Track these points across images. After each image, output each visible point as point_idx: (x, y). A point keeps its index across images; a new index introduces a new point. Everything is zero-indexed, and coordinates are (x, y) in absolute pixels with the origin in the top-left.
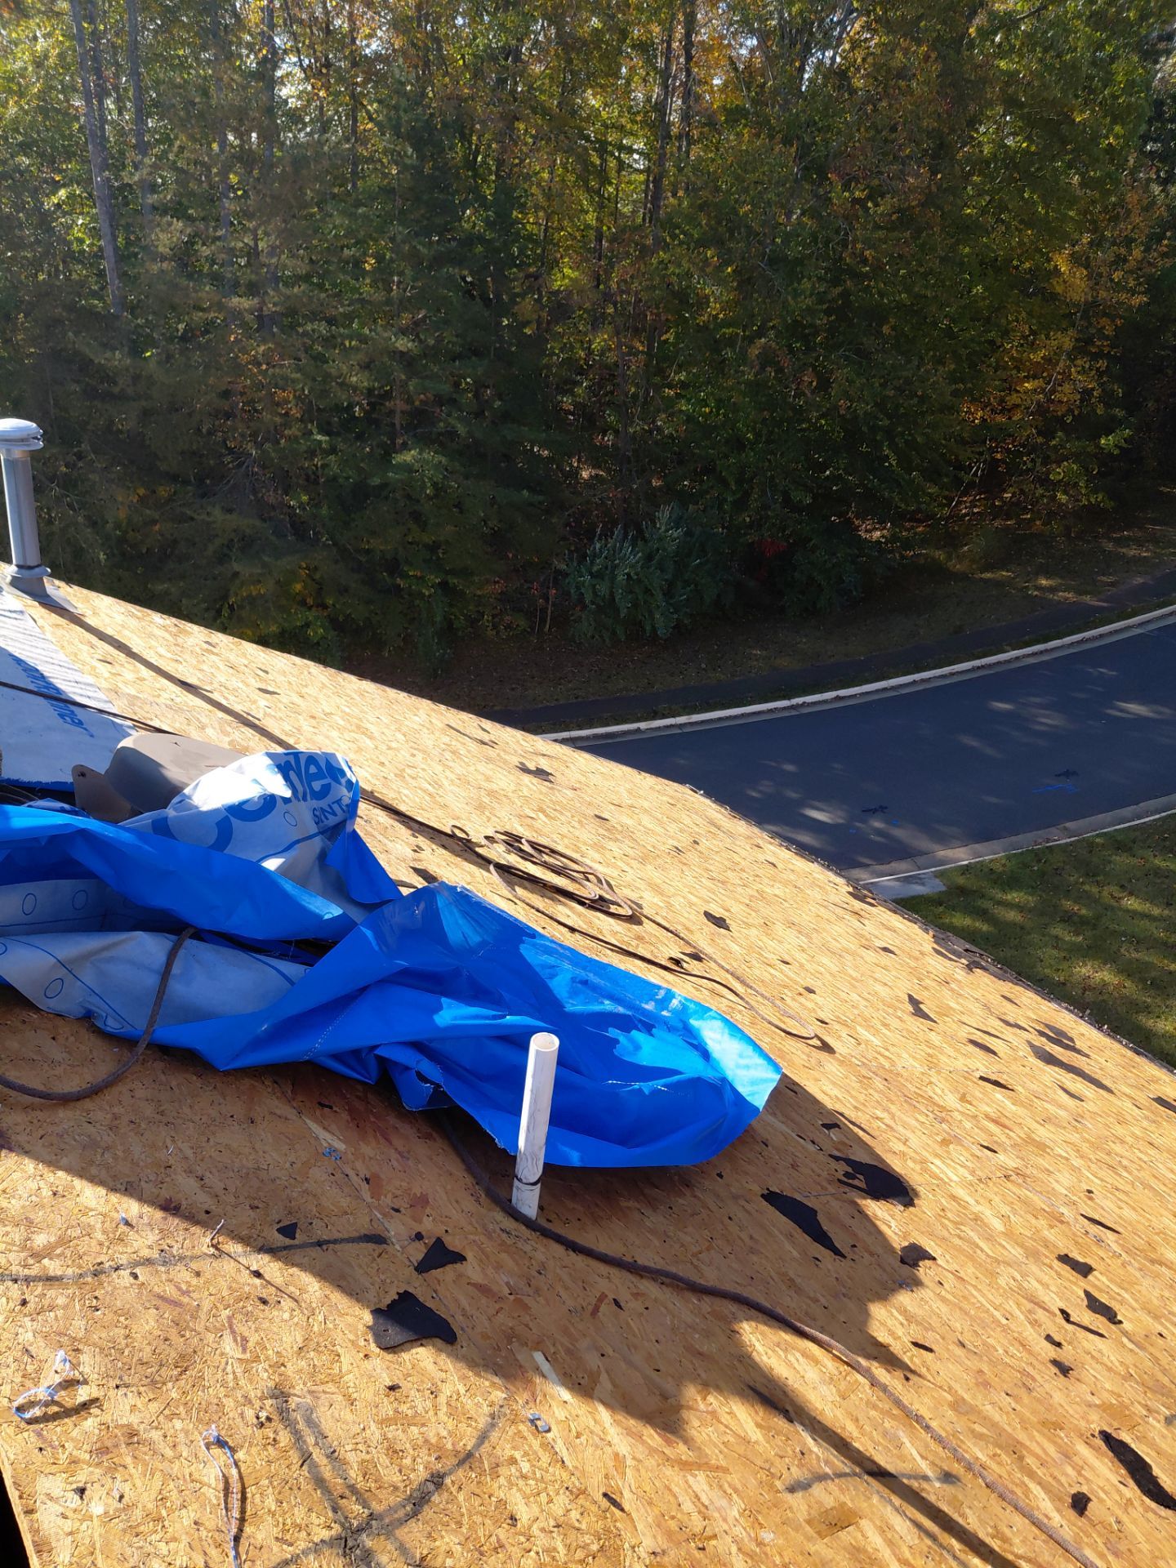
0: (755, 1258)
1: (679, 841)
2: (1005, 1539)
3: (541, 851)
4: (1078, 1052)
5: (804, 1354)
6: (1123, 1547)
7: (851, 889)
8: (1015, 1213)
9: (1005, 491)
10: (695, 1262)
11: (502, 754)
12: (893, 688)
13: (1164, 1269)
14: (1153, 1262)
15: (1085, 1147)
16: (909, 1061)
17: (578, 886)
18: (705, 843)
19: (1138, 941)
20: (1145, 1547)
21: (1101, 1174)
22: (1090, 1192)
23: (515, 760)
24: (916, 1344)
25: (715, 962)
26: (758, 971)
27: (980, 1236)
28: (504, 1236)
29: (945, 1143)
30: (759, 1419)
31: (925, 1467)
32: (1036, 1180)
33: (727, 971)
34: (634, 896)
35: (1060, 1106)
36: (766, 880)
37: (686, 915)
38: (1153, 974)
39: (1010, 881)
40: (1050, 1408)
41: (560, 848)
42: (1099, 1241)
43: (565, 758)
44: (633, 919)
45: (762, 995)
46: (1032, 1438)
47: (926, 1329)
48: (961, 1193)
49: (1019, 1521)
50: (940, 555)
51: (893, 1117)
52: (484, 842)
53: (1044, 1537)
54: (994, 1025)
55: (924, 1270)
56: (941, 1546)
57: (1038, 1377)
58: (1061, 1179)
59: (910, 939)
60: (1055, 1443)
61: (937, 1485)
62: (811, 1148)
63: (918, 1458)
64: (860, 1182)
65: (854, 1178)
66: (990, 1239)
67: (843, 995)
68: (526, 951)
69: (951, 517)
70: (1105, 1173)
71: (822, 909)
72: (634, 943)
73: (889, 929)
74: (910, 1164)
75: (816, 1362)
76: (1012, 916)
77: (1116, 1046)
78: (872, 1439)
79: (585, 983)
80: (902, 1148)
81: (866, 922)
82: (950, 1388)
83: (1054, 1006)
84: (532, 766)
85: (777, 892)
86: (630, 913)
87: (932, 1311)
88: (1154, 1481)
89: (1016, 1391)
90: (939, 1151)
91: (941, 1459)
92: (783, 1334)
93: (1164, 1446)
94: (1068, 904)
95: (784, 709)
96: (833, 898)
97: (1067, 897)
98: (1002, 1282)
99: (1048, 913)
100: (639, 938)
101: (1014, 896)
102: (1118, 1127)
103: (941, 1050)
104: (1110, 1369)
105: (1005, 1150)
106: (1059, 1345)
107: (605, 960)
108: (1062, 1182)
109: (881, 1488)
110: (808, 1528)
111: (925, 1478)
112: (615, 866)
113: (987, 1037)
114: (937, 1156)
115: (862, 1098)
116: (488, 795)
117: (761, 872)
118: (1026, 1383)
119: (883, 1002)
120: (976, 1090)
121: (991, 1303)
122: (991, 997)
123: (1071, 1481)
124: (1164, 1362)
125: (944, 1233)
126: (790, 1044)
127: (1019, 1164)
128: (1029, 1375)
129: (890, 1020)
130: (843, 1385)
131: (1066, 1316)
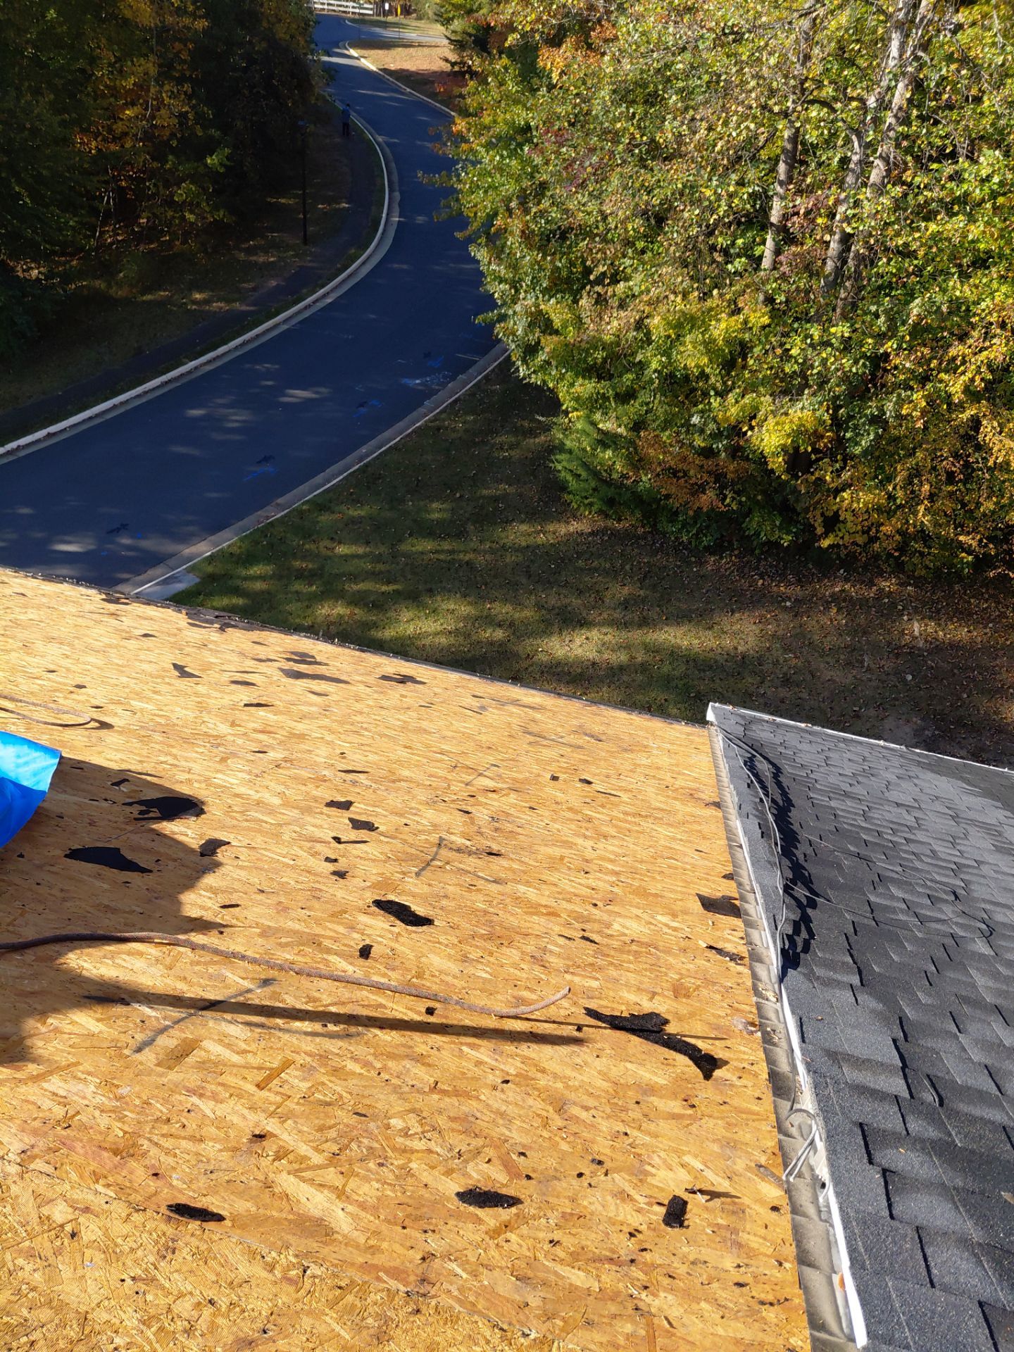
0: (68, 904)
2: (315, 1000)
4: (319, 664)
5: (129, 953)
6: (397, 963)
7: (104, 597)
8: (287, 787)
9: (139, 217)
10: (11, 928)
12: (97, 416)
13: (403, 784)
14: (394, 782)
15: (335, 725)
16: (182, 712)
19: (354, 577)
20: (411, 956)
21: (349, 739)
22: (342, 754)
24: (224, 907)
26: (24, 686)
27: (263, 813)
29: (224, 760)
30: (98, 1016)
31: (247, 984)
32: (300, 760)
35: (311, 705)
36: (18, 610)
38: (372, 598)
39: (248, 559)
40: (335, 903)
42: (354, 783)
45: (34, 704)
46: (326, 928)
47: (231, 893)
48: (242, 790)
49: (324, 984)
50: (100, 284)
51: (175, 757)
53: (343, 985)
54: (249, 664)
55: (222, 855)
56: (270, 1028)
57: (324, 888)
58: (320, 752)
59: (167, 621)
60: (342, 924)
61: (259, 991)
62: (105, 804)
63: (241, 981)
64: (155, 813)
65: (150, 812)
66: (272, 812)
67: (114, 681)
69: (97, 249)
70: (351, 738)
71: (80, 620)
73: (146, 619)
74: (196, 785)
75: (141, 954)
76: (259, 586)
77: (347, 651)
78: (200, 986)
80: (187, 776)
81: (123, 619)
82: (257, 924)
83: (295, 637)
85: (32, 616)
87: (233, 879)
88: (414, 915)
89: (309, 904)
90: (218, 767)
91: (259, 973)
92: (107, 948)
93: (417, 891)
94: (297, 564)
96: (88, 607)
97: (295, 559)
98: (286, 837)
99: (285, 576)
101: (256, 570)
102: (356, 704)
103: (208, 696)
104: (374, 861)
105: (273, 749)
106: (336, 861)
108: (321, 754)
109: (215, 1014)
110: (159, 1069)
111: (249, 991)
113: (245, 675)
114: (218, 771)
115: (144, 752)
117: (10, 604)
118: (316, 894)
119: (151, 675)
120: (243, 715)
121: (280, 854)
122: (243, 646)
123: (357, 941)
124: (410, 840)
125: (235, 822)
126: (69, 734)
127: (286, 754)
128: (317, 889)
129: (159, 688)
130: (168, 961)
131: (338, 840)
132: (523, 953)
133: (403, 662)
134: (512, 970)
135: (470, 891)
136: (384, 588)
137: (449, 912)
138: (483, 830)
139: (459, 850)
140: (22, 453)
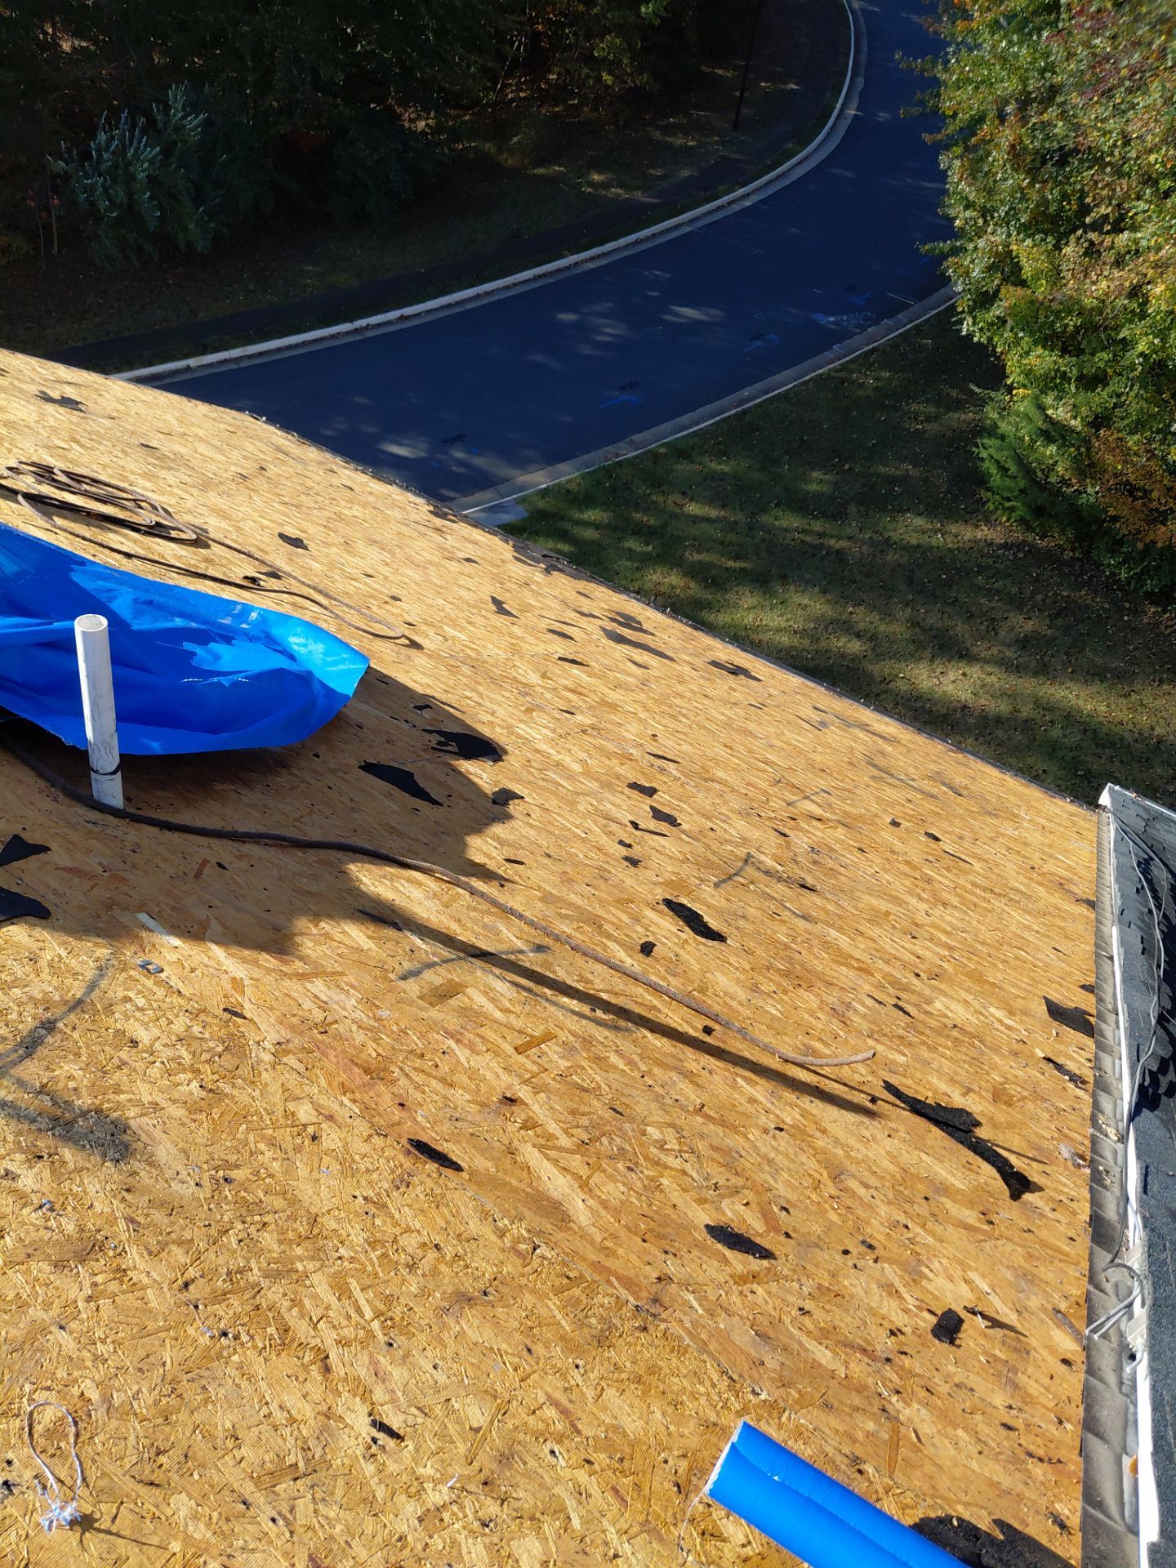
0: (356, 815)
1: (243, 468)
2: (587, 982)
3: (79, 482)
4: (645, 632)
5: (409, 880)
6: (679, 970)
7: (431, 508)
8: (592, 757)
9: (550, 72)
10: (297, 824)
11: (16, 382)
13: (715, 784)
14: (706, 780)
15: (651, 703)
16: (494, 650)
17: (129, 513)
18: (273, 469)
19: (700, 545)
20: (696, 967)
21: (664, 722)
22: (654, 736)
23: (34, 389)
24: (509, 861)
25: (295, 578)
26: (339, 586)
27: (561, 776)
28: (90, 826)
30: (370, 933)
31: (520, 944)
32: (608, 731)
33: (309, 586)
34: (197, 522)
35: (629, 675)
36: (344, 503)
37: (259, 537)
38: (714, 572)
39: (584, 500)
40: (623, 890)
41: (102, 478)
42: (662, 770)
43: (96, 386)
44: (200, 542)
45: (347, 606)
46: (608, 912)
47: (518, 849)
48: (544, 747)
49: (599, 967)
50: (489, 147)
51: (481, 695)
52: (6, 473)
53: (619, 975)
54: (571, 616)
55: (513, 807)
56: (536, 995)
57: (613, 871)
58: (630, 728)
59: (492, 550)
60: (627, 913)
61: (531, 955)
62: (405, 725)
63: (514, 939)
64: (453, 747)
65: (448, 745)
66: (571, 777)
67: (429, 601)
68: (77, 577)
69: (496, 103)
70: (667, 721)
71: (403, 528)
72: (203, 565)
73: (470, 542)
74: (497, 729)
75: (420, 884)
76: (590, 534)
77: (678, 624)
78: (473, 932)
79: (150, 603)
80: (490, 718)
81: (448, 537)
82: (539, 887)
83: (623, 597)
84: (56, 395)
85: (356, 513)
86: (194, 537)
87: (522, 835)
88: (705, 925)
89: (595, 882)
90: (523, 716)
91: (533, 937)
92: (388, 869)
93: (713, 902)
94: (638, 516)
95: (348, 333)
96: (414, 516)
97: (637, 510)
98: (581, 808)
99: (621, 527)
100: (208, 561)
101: (592, 515)
102: (679, 686)
103: (523, 639)
104: (671, 858)
105: (582, 712)
106: (630, 846)
107: (171, 582)
108: (631, 731)
109: (483, 964)
110: (420, 1002)
111: (521, 952)
112: (172, 495)
113: (564, 627)
114: (521, 721)
115: (451, 683)
116: (5, 425)
117: (337, 496)
118: (603, 876)
119: (468, 604)
120: (556, 669)
121: (573, 824)
122: (567, 594)
123: (640, 935)
124: (714, 847)
125: (531, 778)
126: (379, 645)
127: (594, 720)
128: (605, 870)
129: (474, 619)
130: (446, 898)
131: (635, 825)
132: (822, 1001)
133: (739, 652)
134: (806, 1016)
135: (773, 920)
136: (731, 564)
137: (745, 935)
138: (799, 859)
139: (767, 873)
140: (370, 334)
